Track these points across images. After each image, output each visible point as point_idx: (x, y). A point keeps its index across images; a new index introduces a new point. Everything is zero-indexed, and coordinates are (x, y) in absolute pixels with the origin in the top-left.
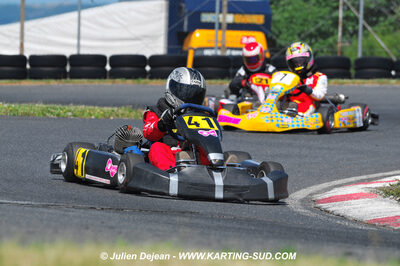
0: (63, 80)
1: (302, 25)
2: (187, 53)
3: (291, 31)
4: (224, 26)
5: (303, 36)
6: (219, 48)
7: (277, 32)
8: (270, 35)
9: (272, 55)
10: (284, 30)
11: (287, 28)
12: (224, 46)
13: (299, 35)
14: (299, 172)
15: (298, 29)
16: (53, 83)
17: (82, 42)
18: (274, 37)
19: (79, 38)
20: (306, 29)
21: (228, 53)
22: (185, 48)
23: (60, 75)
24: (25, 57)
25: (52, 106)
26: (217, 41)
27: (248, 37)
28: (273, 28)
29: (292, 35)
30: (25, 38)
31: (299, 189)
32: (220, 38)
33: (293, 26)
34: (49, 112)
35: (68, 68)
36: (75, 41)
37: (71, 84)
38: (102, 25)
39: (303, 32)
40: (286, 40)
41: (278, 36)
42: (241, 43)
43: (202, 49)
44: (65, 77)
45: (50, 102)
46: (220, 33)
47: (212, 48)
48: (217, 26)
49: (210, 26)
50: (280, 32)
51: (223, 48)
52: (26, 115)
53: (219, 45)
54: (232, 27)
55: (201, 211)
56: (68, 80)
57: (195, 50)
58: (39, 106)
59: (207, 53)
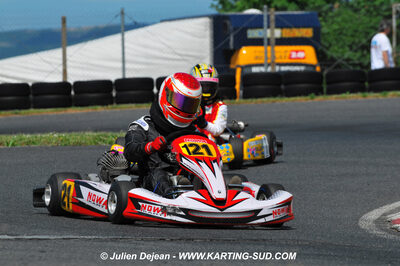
0: (109, 106)
1: (352, 36)
2: (234, 71)
3: (341, 43)
4: (273, 41)
5: (355, 47)
6: (269, 65)
7: (327, 45)
8: (320, 48)
9: (322, 70)
10: (334, 42)
11: (336, 39)
12: (273, 62)
13: (351, 47)
14: (368, 191)
15: (348, 40)
16: (100, 109)
17: (127, 66)
18: (325, 50)
19: (124, 61)
20: (357, 40)
21: (277, 68)
22: (232, 66)
23: (106, 101)
24: (69, 84)
25: (103, 133)
26: (267, 58)
27: (297, 52)
28: (322, 41)
29: (342, 47)
30: (68, 63)
31: (371, 209)
32: (269, 55)
33: (344, 38)
34: (101, 140)
35: (114, 94)
36: (120, 65)
37: (118, 110)
38: (145, 46)
39: (353, 43)
40: (337, 52)
41: (328, 48)
42: (290, 58)
43: (250, 66)
44: (112, 103)
45: (101, 130)
46: (269, 48)
47: (261, 65)
48: (266, 42)
49: (258, 42)
50: (330, 45)
51: (273, 64)
52: (78, 144)
53: (269, 61)
54: (281, 42)
55: (273, 238)
56: (115, 105)
57: (243, 68)
58: (90, 135)
59: (255, 70)
